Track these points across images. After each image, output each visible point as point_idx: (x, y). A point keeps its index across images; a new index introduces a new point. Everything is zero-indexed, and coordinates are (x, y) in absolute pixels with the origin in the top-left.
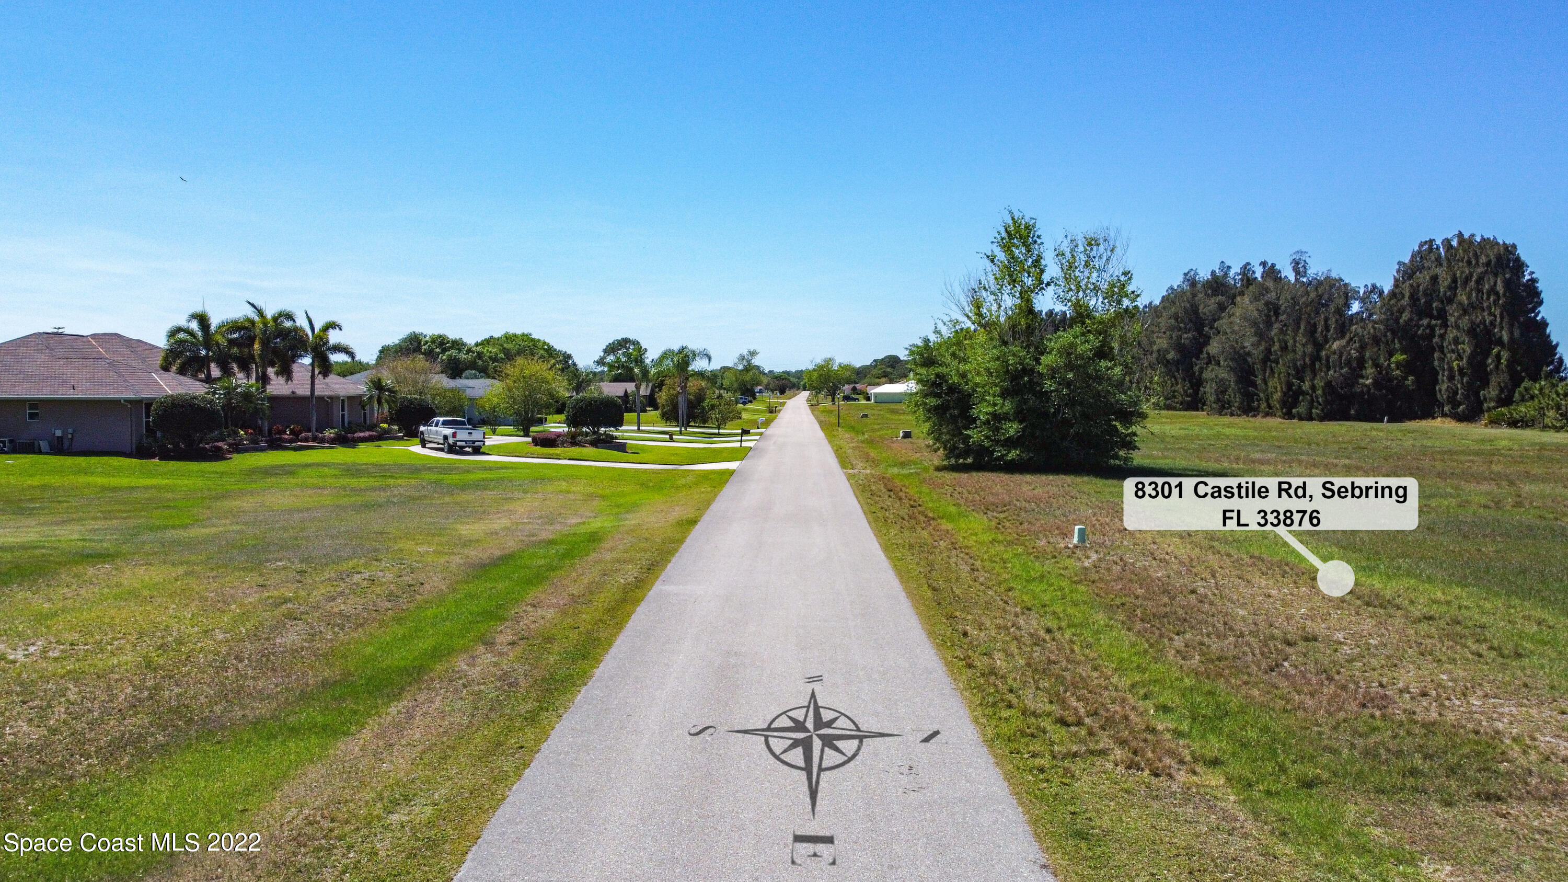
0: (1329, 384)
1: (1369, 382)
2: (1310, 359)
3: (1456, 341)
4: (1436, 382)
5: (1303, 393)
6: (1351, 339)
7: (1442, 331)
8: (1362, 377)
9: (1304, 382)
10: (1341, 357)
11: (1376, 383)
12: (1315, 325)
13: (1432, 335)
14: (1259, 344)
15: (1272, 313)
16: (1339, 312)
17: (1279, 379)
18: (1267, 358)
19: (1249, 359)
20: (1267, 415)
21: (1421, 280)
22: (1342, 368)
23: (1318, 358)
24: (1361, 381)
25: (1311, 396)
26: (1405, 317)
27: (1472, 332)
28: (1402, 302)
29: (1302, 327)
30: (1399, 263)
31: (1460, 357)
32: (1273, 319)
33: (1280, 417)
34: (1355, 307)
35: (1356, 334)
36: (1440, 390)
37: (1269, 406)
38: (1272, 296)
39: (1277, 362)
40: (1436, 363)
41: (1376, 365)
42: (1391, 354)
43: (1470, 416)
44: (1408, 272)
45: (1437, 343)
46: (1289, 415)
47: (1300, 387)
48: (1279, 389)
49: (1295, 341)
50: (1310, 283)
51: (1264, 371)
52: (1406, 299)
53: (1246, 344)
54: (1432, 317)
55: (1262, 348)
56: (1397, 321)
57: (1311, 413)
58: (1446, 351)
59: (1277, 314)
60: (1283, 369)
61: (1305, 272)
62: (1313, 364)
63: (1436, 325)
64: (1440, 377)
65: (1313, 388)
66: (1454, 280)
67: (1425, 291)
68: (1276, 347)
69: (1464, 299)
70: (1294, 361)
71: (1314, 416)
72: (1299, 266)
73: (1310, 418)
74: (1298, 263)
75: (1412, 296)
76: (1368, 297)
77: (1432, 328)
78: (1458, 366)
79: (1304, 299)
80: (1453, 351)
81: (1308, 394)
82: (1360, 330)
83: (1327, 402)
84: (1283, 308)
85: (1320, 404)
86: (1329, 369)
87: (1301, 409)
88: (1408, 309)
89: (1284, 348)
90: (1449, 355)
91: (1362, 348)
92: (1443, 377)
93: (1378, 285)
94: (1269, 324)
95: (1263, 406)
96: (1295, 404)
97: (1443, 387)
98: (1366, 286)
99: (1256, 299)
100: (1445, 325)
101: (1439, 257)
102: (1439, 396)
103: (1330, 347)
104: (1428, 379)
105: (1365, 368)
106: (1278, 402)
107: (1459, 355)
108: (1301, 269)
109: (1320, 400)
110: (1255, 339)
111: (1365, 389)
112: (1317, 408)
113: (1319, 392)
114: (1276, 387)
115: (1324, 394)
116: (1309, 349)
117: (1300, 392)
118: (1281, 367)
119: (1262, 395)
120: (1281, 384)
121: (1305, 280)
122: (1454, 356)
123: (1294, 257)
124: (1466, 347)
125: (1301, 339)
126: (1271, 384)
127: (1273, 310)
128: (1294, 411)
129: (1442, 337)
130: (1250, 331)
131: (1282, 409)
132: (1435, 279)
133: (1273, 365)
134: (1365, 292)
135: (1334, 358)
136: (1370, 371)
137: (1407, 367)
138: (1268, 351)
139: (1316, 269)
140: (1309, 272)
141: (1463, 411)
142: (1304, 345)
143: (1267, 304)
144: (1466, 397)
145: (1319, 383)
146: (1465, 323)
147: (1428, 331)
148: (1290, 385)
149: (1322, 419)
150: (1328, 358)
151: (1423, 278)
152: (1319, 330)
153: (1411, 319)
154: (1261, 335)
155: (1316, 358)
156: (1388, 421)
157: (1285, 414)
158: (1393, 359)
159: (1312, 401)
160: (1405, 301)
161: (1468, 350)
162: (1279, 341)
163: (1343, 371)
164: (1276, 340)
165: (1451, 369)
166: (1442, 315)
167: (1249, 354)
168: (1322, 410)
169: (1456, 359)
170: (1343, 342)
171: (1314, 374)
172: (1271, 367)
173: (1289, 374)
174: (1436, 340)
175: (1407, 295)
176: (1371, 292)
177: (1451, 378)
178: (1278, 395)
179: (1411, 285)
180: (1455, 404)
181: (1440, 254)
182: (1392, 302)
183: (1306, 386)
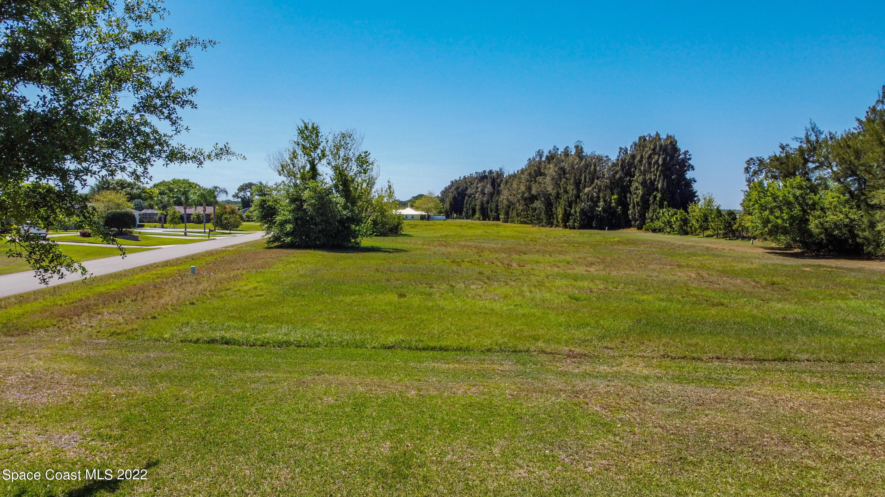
0: (582, 210)
1: (601, 209)
2: (575, 197)
3: (636, 188)
4: (627, 209)
8: (598, 207)
9: (572, 209)
10: (588, 196)
11: (604, 210)
14: (555, 189)
15: (562, 173)
17: (562, 207)
18: (557, 196)
19: (550, 197)
20: (556, 226)
22: (588, 202)
23: (579, 197)
24: (597, 209)
25: (575, 217)
26: (618, 176)
27: (644, 183)
31: (638, 197)
32: (562, 176)
33: (562, 227)
35: (597, 185)
37: (557, 222)
38: (564, 163)
39: (561, 198)
40: (628, 200)
41: (605, 201)
42: (612, 195)
43: (641, 226)
45: (629, 189)
46: (565, 227)
47: (570, 211)
48: (562, 213)
49: (570, 187)
51: (556, 203)
53: (549, 189)
54: (630, 175)
55: (556, 191)
56: (614, 178)
57: (574, 225)
58: (632, 193)
59: (564, 174)
60: (564, 203)
62: (576, 200)
64: (628, 207)
65: (576, 212)
66: (642, 157)
68: (562, 191)
69: (642, 167)
70: (569, 198)
71: (576, 226)
72: (578, 148)
73: (574, 228)
75: (623, 164)
77: (630, 182)
78: (636, 201)
79: (577, 166)
80: (635, 193)
81: (573, 215)
83: (581, 220)
84: (567, 171)
85: (578, 221)
86: (582, 202)
87: (570, 223)
88: (620, 172)
89: (565, 191)
90: (633, 196)
91: (599, 191)
92: (631, 207)
94: (560, 179)
95: (555, 222)
96: (568, 220)
97: (631, 212)
99: (556, 165)
102: (629, 216)
103: (585, 191)
104: (625, 207)
105: (598, 202)
106: (561, 220)
107: (637, 195)
109: (579, 218)
110: (553, 187)
111: (598, 213)
112: (577, 223)
113: (578, 214)
114: (560, 212)
115: (580, 215)
116: (575, 192)
117: (570, 214)
118: (562, 202)
119: (555, 216)
120: (562, 210)
122: (635, 196)
124: (640, 191)
126: (558, 210)
127: (562, 171)
128: (567, 224)
130: (551, 183)
131: (562, 223)
133: (560, 200)
135: (585, 197)
136: (601, 203)
137: (618, 202)
138: (558, 193)
141: (638, 224)
142: (573, 190)
143: (560, 169)
144: (639, 216)
145: (578, 210)
146: (641, 179)
147: (628, 183)
148: (565, 210)
149: (579, 228)
150: (583, 196)
152: (581, 181)
153: (620, 177)
154: (557, 185)
155: (577, 196)
158: (612, 198)
159: (575, 219)
160: (619, 167)
161: (642, 193)
163: (589, 204)
164: (563, 186)
165: (634, 203)
167: (550, 194)
168: (579, 224)
169: (636, 198)
170: (590, 189)
171: (576, 205)
173: (565, 205)
175: (621, 164)
177: (634, 207)
178: (561, 216)
180: (635, 220)
182: (615, 167)
183: (573, 211)
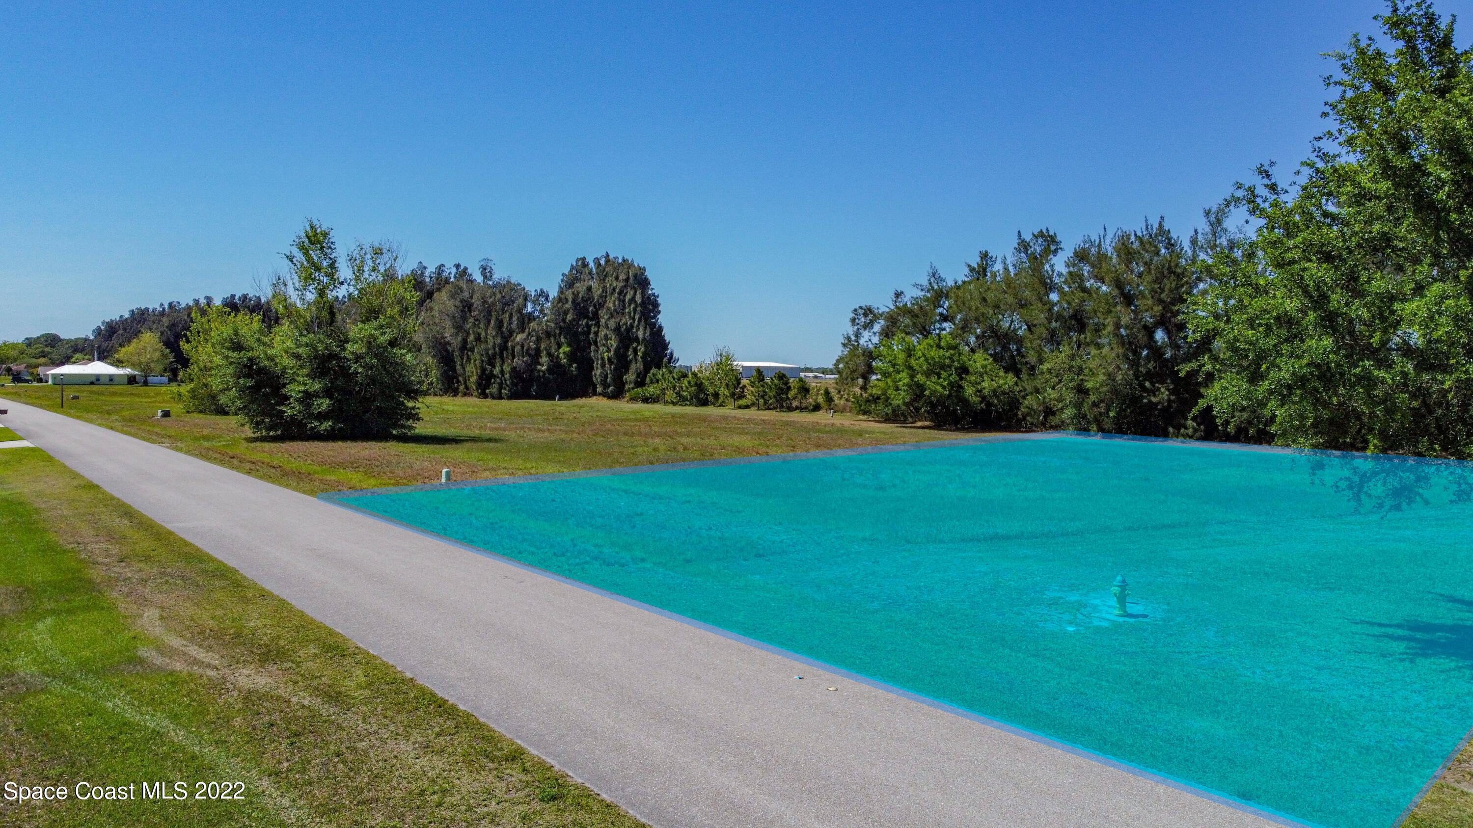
0: (514, 369)
1: (544, 368)
2: (499, 349)
3: (606, 338)
4: (592, 368)
5: (494, 376)
6: (529, 334)
7: (596, 329)
8: (540, 364)
9: (495, 368)
10: (523, 347)
11: (549, 370)
12: (501, 322)
13: (589, 332)
14: (457, 334)
15: (466, 309)
16: (519, 311)
17: (475, 365)
18: (464, 346)
19: (449, 348)
20: (465, 394)
21: (580, 289)
22: (523, 357)
23: (506, 348)
24: (539, 367)
25: (501, 379)
26: (569, 317)
27: (617, 330)
28: (567, 305)
29: (492, 322)
30: (563, 274)
31: (609, 351)
32: (468, 314)
33: (476, 396)
34: (529, 308)
35: (534, 329)
36: (595, 375)
37: (467, 388)
38: (466, 294)
39: (472, 350)
40: (592, 354)
41: (549, 355)
42: (559, 347)
43: (617, 395)
44: (570, 282)
45: (592, 338)
46: (484, 395)
47: (492, 371)
48: (475, 373)
49: (487, 334)
50: (495, 286)
51: (462, 359)
52: (570, 303)
53: (446, 335)
54: (587, 317)
55: (460, 338)
56: (564, 320)
57: (500, 393)
58: (599, 344)
59: (470, 310)
60: (478, 357)
61: (491, 276)
62: (501, 353)
63: (592, 325)
64: (595, 365)
65: (502, 372)
66: (604, 290)
67: (583, 297)
68: (471, 338)
69: (611, 305)
70: (487, 350)
71: (503, 395)
72: (486, 271)
73: (500, 397)
74: (485, 269)
75: (573, 301)
76: (537, 300)
77: (588, 327)
78: (608, 356)
79: (491, 300)
80: (604, 345)
81: (498, 377)
82: (536, 327)
83: (513, 384)
84: (475, 306)
85: (507, 385)
86: (514, 357)
87: (494, 389)
88: (571, 311)
89: (478, 339)
90: (601, 348)
91: (539, 340)
92: (597, 365)
93: (545, 290)
94: (464, 319)
95: (462, 387)
96: (488, 385)
97: (597, 372)
98: (536, 291)
99: (452, 296)
100: (598, 325)
101: (590, 273)
102: (594, 379)
103: (514, 339)
104: (587, 366)
105: (541, 357)
106: (475, 384)
107: (608, 348)
108: (488, 274)
109: (508, 382)
110: (453, 331)
111: (541, 374)
112: (505, 389)
113: (507, 376)
114: (472, 372)
115: (511, 377)
116: (498, 340)
117: (492, 376)
118: (476, 356)
119: (461, 379)
120: (476, 369)
121: (491, 283)
122: (605, 349)
123: (482, 263)
124: (613, 343)
125: (491, 332)
126: (468, 369)
127: (467, 306)
128: (487, 391)
129: (596, 333)
130: (448, 324)
131: (477, 390)
132: (589, 289)
133: (470, 353)
134: (535, 296)
135: (518, 348)
136: (544, 359)
137: (571, 357)
138: (465, 341)
139: (499, 275)
140: (494, 277)
141: (611, 391)
142: (493, 337)
143: (461, 302)
144: (613, 380)
145: (507, 368)
146: (612, 324)
147: (585, 329)
148: (483, 370)
149: (510, 398)
150: (513, 348)
151: (581, 287)
152: (505, 325)
153: (574, 320)
154: (459, 328)
155: (504, 347)
156: (560, 399)
157: (480, 394)
158: (561, 350)
159: (501, 383)
160: (569, 305)
161: (615, 345)
162: (474, 333)
163: (524, 359)
164: (471, 332)
165: (603, 359)
166: (596, 317)
167: (449, 343)
168: (510, 390)
169: (607, 351)
170: (524, 335)
171: (503, 362)
172: (467, 354)
173: (482, 361)
174: (592, 336)
175: (570, 300)
176: (540, 295)
177: (603, 366)
178: (474, 379)
179: (573, 293)
180: (606, 385)
181: (591, 270)
182: (560, 305)
183: (497, 371)
